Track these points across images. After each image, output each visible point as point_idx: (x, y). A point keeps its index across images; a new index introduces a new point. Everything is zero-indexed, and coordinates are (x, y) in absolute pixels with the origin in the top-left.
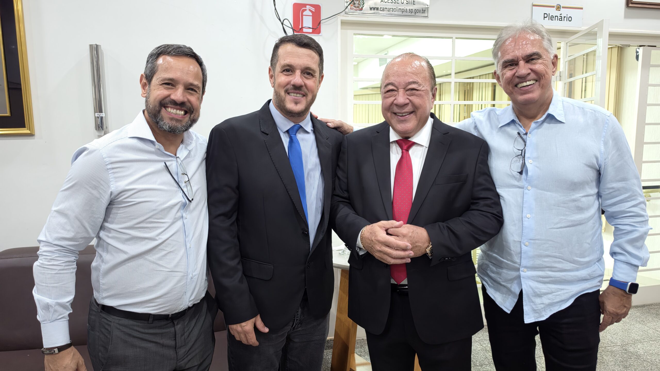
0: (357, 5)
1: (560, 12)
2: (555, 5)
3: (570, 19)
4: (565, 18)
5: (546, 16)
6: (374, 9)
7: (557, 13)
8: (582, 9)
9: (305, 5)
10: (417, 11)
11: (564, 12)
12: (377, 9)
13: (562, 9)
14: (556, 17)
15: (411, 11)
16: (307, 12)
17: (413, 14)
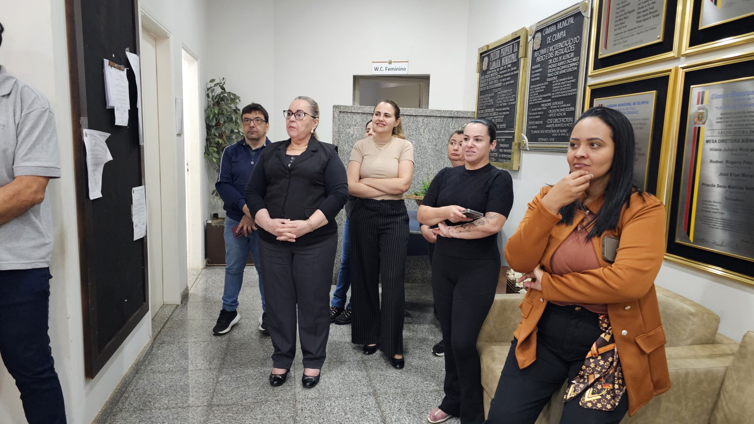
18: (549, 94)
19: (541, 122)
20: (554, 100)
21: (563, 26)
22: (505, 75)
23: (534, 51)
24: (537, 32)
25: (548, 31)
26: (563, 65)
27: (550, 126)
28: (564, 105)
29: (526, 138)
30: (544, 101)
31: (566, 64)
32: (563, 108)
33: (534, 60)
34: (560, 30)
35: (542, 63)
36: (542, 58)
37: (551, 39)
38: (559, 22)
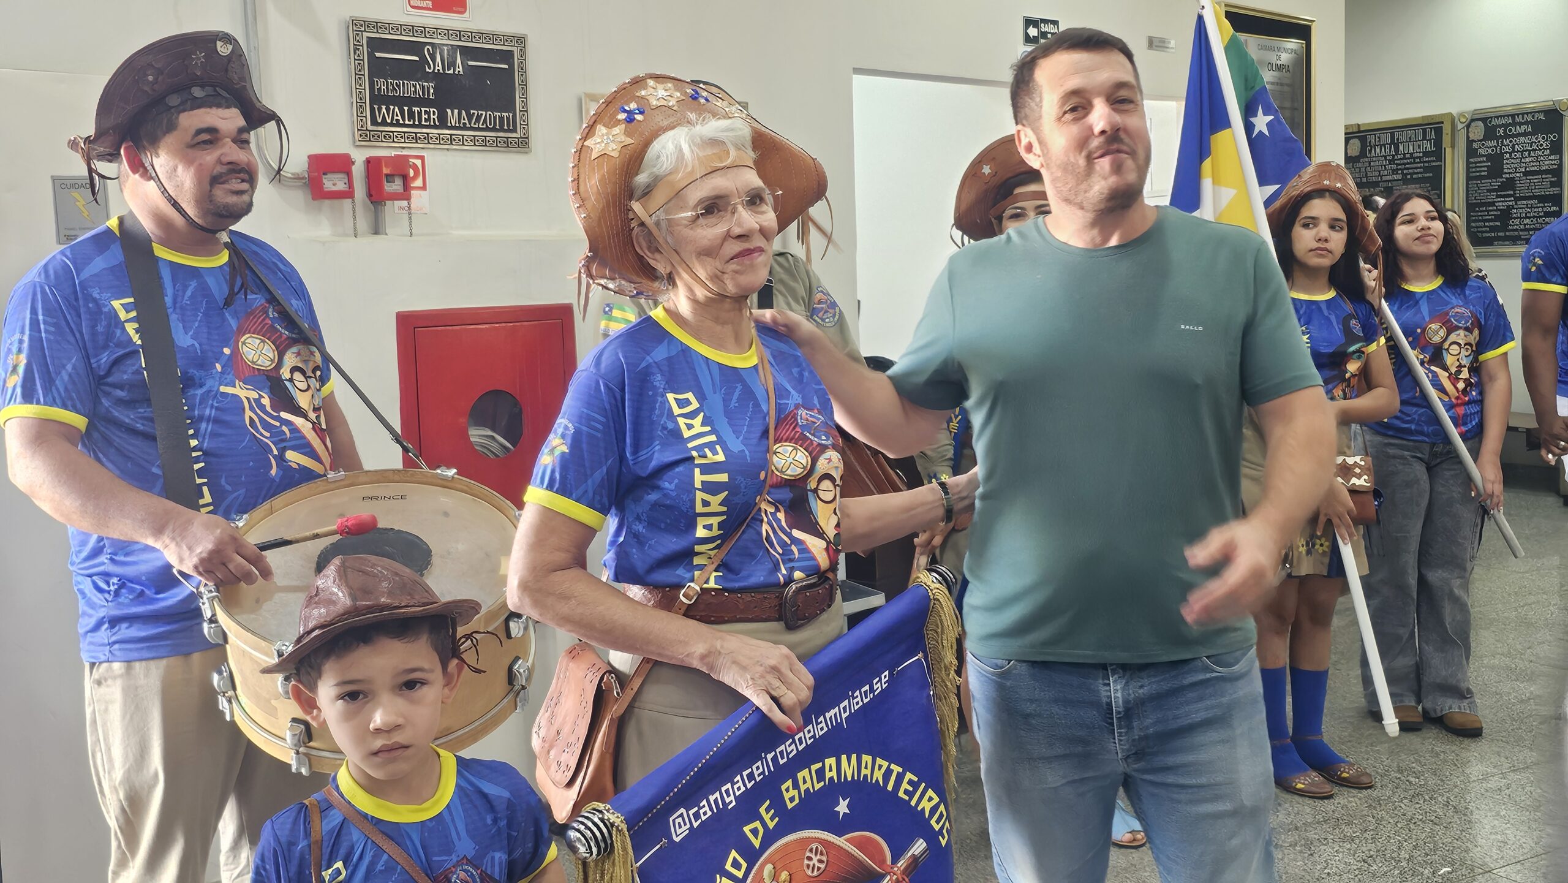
19: (1498, 223)
20: (1517, 199)
21: (1525, 119)
22: (1408, 166)
23: (1470, 142)
24: (1473, 120)
25: (1495, 122)
26: (1533, 162)
27: (1515, 227)
28: (1538, 205)
30: (1499, 199)
31: (1537, 161)
32: (1538, 207)
33: (1471, 152)
34: (1520, 124)
35: (1489, 157)
36: (1490, 151)
37: (1505, 131)
38: (1518, 115)
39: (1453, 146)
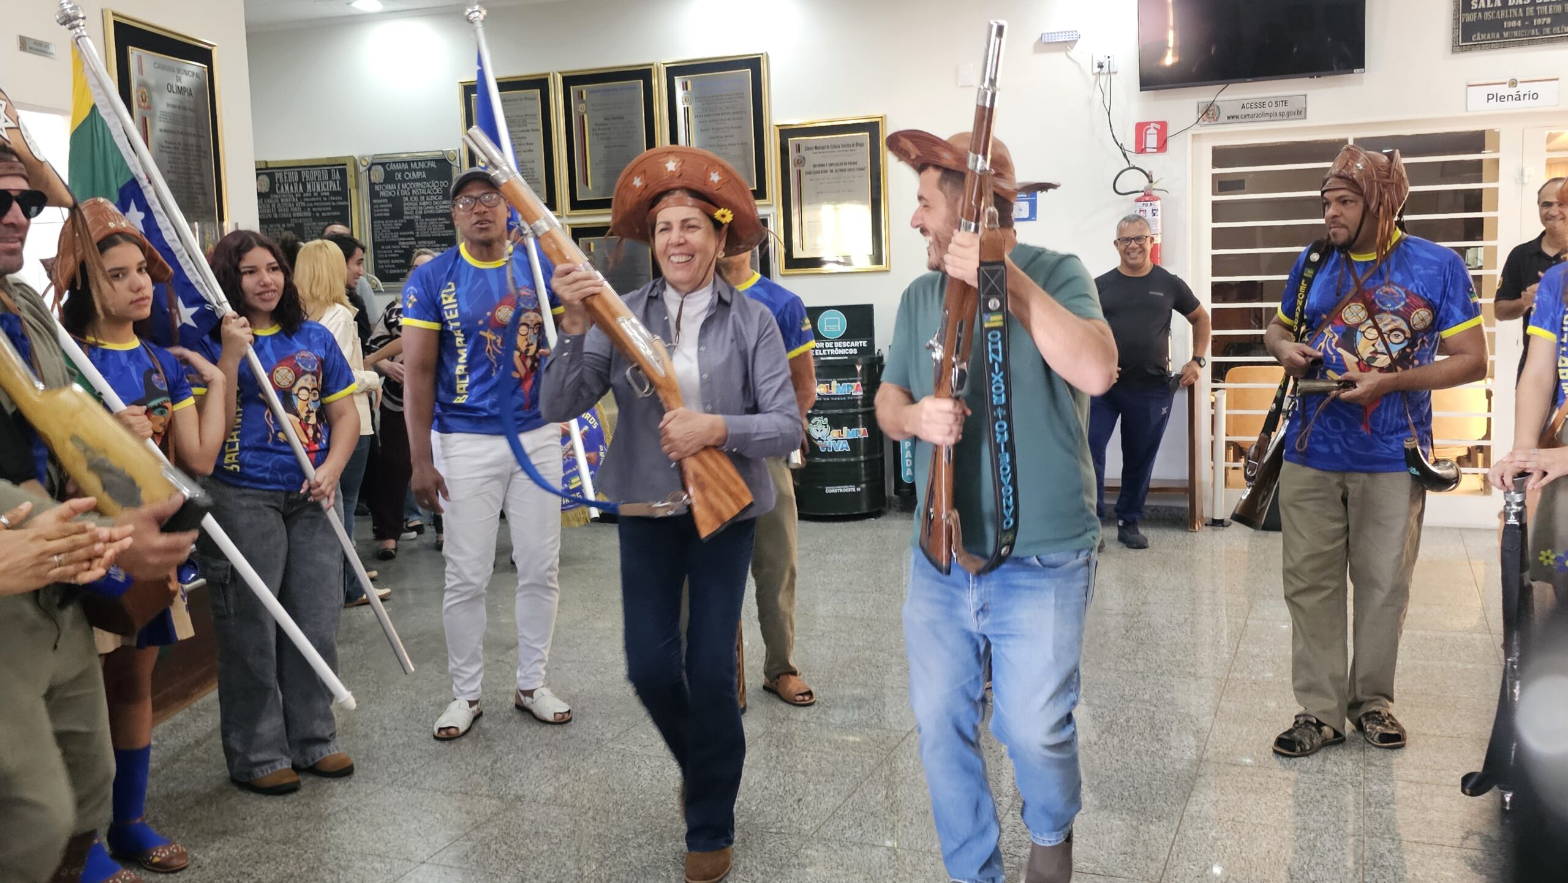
0: (1211, 115)
1: (1516, 89)
2: (1508, 80)
3: (1535, 96)
4: (1527, 97)
5: (1491, 97)
6: (1233, 117)
7: (1513, 91)
8: (1557, 79)
9: (1148, 123)
10: (1289, 114)
11: (1523, 88)
12: (1237, 117)
13: (1519, 84)
14: (1510, 97)
15: (1282, 114)
16: (1152, 131)
17: (1285, 117)
18: (412, 233)
19: (403, 261)
20: (417, 240)
21: (419, 166)
22: (316, 204)
23: (372, 185)
24: (373, 164)
25: (393, 167)
26: (429, 206)
29: (376, 278)
30: (401, 239)
31: (432, 205)
33: (374, 194)
34: (415, 170)
35: (390, 199)
36: (390, 194)
37: (402, 176)
38: (413, 162)
39: (357, 187)
